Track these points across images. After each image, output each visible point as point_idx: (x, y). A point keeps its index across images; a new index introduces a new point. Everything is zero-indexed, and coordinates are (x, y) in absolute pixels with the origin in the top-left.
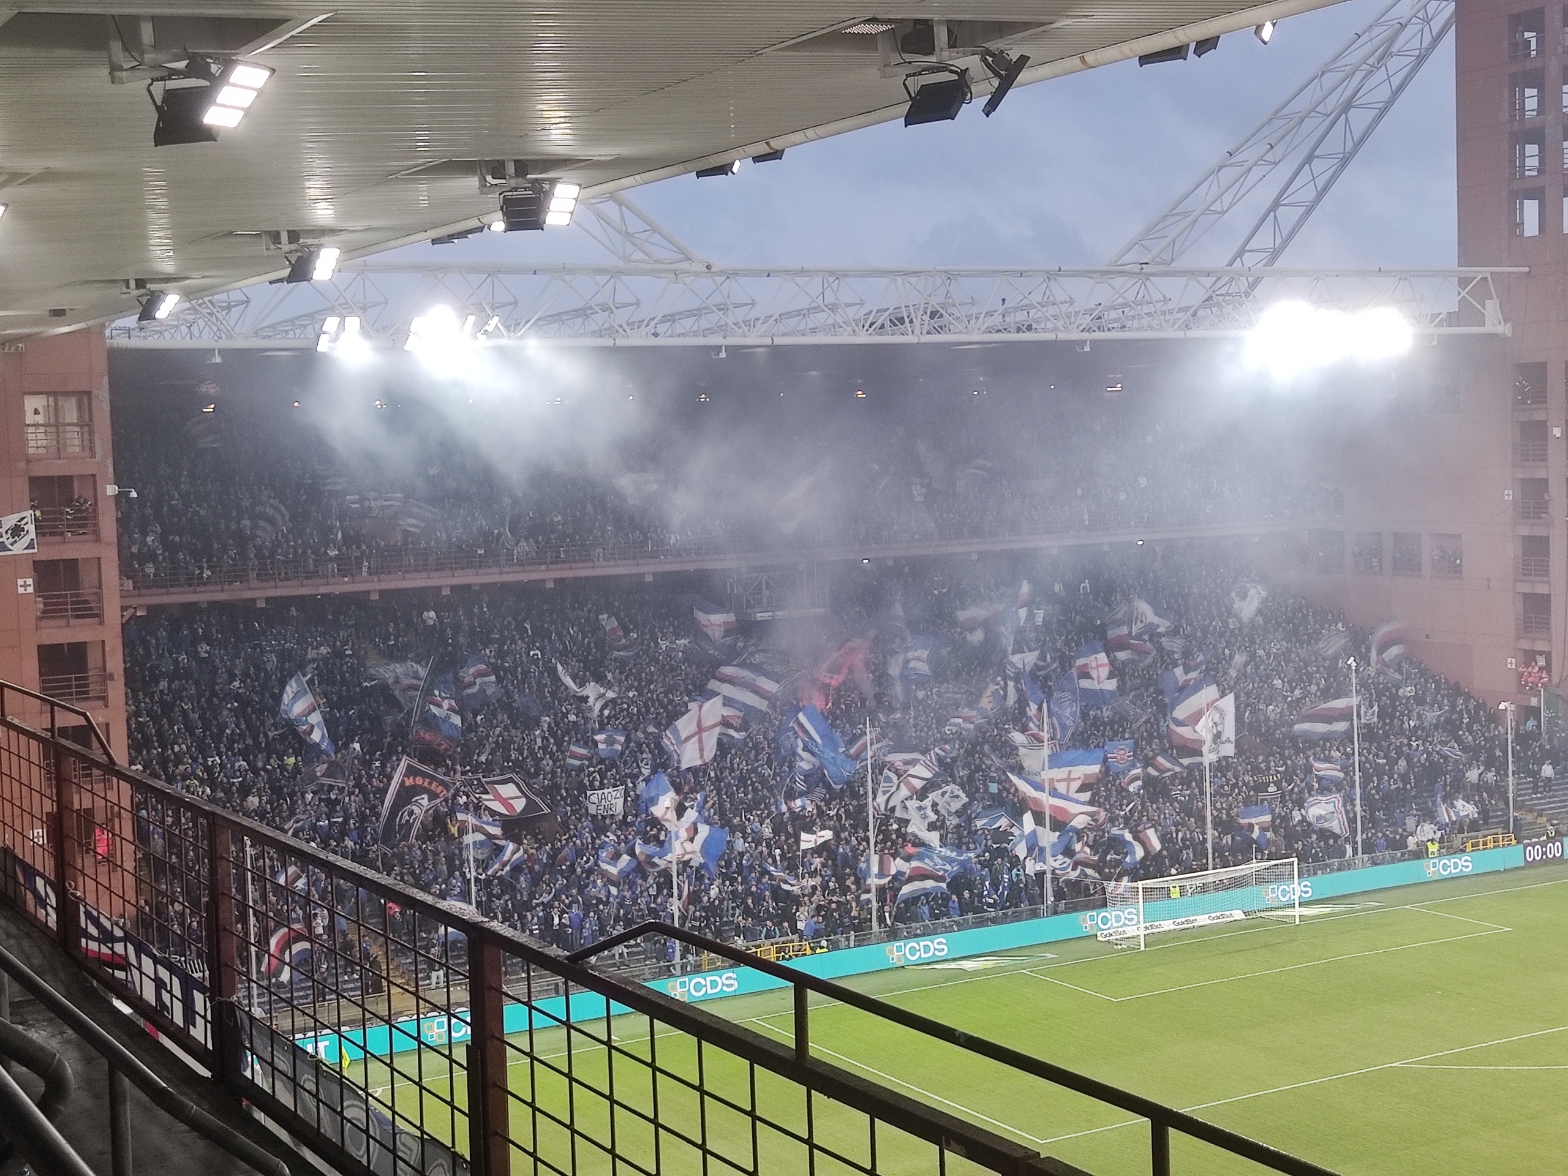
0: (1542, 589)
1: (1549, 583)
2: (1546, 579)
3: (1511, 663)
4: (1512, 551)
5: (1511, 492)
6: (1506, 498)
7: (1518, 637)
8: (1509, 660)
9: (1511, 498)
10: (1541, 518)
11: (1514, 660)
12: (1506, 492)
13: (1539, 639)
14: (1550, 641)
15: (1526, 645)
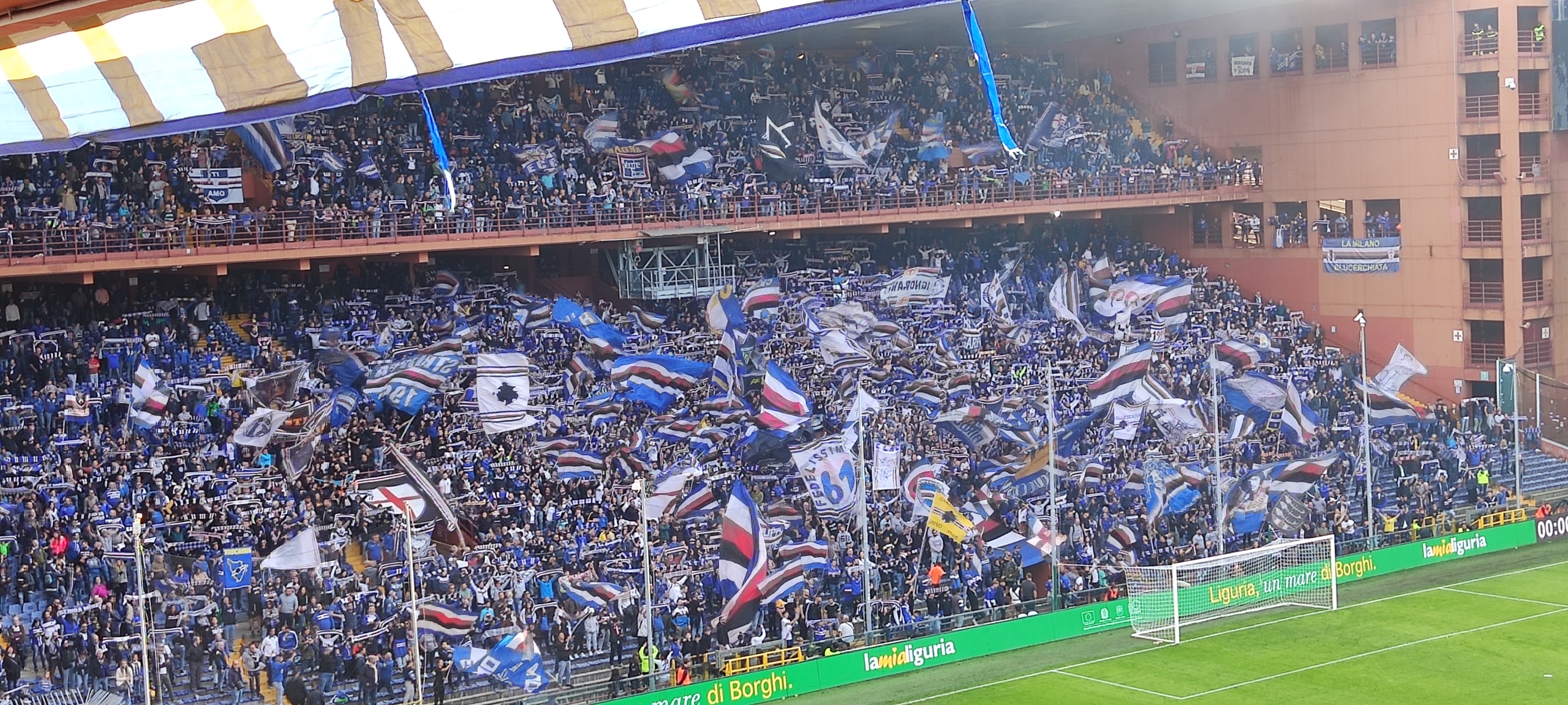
0: (1492, 254)
1: (1501, 247)
2: (1498, 243)
3: (1460, 335)
4: (1459, 214)
5: (1456, 151)
6: (1451, 157)
7: (1465, 307)
8: (1455, 333)
9: (1457, 157)
10: (1493, 177)
11: (1461, 333)
12: (1451, 151)
13: (1490, 308)
14: (1503, 309)
15: (1475, 315)
